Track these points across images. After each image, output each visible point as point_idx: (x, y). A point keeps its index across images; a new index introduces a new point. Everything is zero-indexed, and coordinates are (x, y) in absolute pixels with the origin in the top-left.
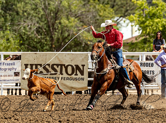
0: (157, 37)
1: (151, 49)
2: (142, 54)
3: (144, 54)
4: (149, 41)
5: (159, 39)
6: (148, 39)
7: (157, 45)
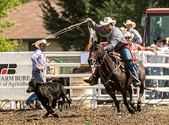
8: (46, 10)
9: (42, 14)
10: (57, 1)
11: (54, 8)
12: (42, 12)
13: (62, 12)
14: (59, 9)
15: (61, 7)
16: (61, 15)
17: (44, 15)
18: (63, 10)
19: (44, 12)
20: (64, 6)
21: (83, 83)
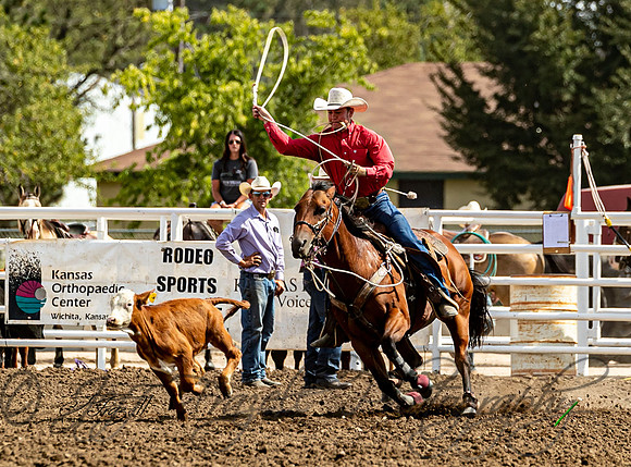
0: (228, 152)
1: (203, 196)
2: (169, 213)
3: (178, 214)
4: (199, 166)
5: (234, 157)
6: (193, 160)
7: (226, 183)
8: (449, 90)
9: (437, 102)
10: (483, 65)
11: (472, 84)
12: (438, 95)
13: (496, 96)
14: (489, 87)
15: (494, 81)
16: (493, 104)
17: (444, 104)
18: (499, 89)
19: (444, 94)
20: (504, 80)
21: (549, 303)
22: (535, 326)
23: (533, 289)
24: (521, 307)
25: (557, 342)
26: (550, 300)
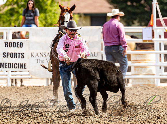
0: (28, 7)
5: (30, 9)
6: (16, 10)
21: (145, 60)
22: (140, 69)
23: (139, 55)
24: (135, 62)
25: (148, 74)
26: (145, 59)
